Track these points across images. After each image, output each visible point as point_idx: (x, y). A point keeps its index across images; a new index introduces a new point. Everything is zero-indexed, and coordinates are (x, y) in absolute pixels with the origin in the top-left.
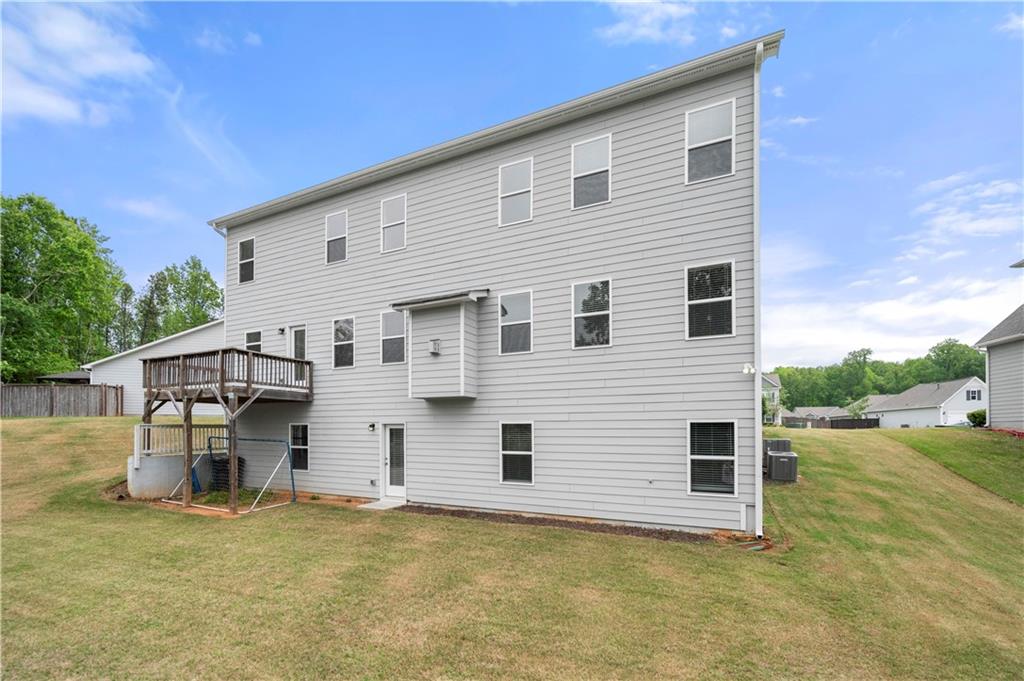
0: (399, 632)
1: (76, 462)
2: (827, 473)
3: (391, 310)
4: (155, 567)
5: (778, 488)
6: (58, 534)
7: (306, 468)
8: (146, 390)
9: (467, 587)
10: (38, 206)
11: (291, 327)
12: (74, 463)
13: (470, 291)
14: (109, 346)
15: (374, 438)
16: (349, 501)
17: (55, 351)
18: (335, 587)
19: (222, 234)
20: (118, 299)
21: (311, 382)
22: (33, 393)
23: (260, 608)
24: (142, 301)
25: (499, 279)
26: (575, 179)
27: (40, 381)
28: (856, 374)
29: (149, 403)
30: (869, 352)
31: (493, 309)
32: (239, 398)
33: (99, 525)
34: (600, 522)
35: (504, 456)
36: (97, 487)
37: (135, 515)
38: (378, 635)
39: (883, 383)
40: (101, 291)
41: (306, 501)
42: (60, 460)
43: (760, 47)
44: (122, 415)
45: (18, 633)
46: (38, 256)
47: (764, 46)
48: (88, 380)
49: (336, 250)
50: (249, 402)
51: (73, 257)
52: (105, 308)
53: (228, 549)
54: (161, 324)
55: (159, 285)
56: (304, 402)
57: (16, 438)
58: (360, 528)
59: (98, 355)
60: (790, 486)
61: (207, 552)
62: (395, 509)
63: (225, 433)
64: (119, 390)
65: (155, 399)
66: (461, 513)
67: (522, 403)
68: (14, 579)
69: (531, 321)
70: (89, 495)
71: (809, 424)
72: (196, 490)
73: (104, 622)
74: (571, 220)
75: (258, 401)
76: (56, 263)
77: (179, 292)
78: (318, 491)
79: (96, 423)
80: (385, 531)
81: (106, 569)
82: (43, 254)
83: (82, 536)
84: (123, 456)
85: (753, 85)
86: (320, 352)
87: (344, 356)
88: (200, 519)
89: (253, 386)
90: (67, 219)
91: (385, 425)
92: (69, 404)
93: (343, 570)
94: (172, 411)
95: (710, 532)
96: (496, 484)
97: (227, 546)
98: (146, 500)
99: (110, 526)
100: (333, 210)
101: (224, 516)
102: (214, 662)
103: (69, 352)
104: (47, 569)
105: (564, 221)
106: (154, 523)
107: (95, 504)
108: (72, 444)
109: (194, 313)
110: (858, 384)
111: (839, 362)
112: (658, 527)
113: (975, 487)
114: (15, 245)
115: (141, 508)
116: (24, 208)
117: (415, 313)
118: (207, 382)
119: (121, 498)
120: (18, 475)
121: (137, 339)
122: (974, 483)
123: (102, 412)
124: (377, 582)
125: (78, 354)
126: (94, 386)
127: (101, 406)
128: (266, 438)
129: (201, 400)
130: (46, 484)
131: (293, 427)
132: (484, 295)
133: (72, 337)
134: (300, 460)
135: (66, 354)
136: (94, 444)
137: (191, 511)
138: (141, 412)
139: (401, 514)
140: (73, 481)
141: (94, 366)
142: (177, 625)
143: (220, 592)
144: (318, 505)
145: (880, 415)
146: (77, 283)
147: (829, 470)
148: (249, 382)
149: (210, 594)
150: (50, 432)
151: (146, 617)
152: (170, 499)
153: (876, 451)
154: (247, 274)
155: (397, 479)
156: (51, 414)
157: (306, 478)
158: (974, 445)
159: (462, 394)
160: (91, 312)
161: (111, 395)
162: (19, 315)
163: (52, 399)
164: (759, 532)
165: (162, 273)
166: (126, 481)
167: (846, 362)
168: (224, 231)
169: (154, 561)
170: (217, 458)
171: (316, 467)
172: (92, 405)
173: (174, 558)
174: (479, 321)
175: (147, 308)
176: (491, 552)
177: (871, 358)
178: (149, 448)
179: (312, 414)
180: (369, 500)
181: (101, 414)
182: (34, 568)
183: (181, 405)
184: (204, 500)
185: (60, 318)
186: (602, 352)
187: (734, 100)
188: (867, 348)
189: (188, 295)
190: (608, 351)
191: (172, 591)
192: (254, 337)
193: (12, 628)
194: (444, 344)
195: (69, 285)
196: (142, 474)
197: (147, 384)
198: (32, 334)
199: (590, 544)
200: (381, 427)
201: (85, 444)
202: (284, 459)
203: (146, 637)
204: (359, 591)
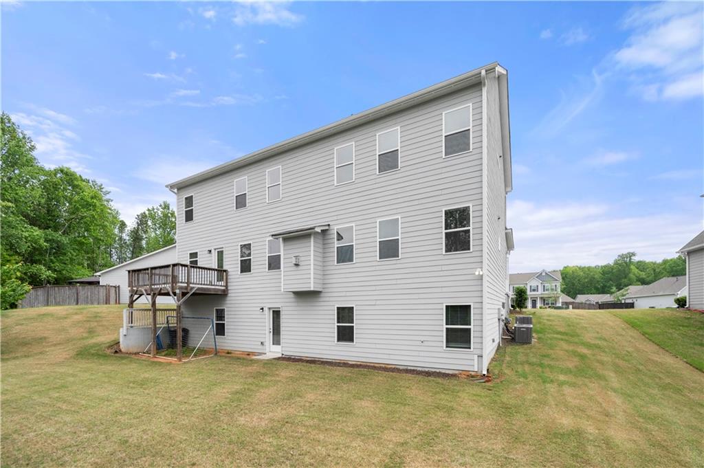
0: (254, 419)
1: (91, 332)
2: (556, 338)
3: (271, 238)
4: (131, 388)
5: (517, 347)
6: (80, 371)
7: (224, 335)
8: (130, 288)
9: (299, 399)
10: (66, 174)
11: (215, 249)
12: (90, 332)
13: (315, 227)
14: (112, 260)
15: (263, 317)
16: (248, 355)
17: (79, 264)
18: (226, 398)
19: (174, 192)
20: (116, 231)
21: (227, 282)
22: (66, 291)
23: (183, 407)
24: (132, 232)
25: (335, 218)
26: (379, 155)
27: (70, 283)
28: (624, 270)
29: (132, 296)
30: (634, 254)
31: (332, 236)
32: (183, 293)
33: (103, 366)
34: (393, 366)
35: (338, 326)
36: (103, 345)
37: (124, 361)
38: (242, 420)
39: (644, 277)
40: (106, 226)
41: (223, 354)
42: (82, 330)
43: (483, 72)
44: (119, 303)
45: (60, 415)
46: (67, 204)
47: (486, 71)
48: (99, 282)
49: (241, 201)
50: (189, 295)
51: (88, 205)
52: (108, 236)
53: (173, 379)
54: (144, 246)
55: (142, 220)
56: (223, 295)
57: (57, 318)
58: (249, 369)
59: (105, 266)
60: (525, 346)
61: (161, 381)
62: (274, 359)
63: (174, 314)
64: (117, 288)
65: (135, 294)
66: (312, 362)
67: (348, 294)
68: (58, 392)
69: (354, 244)
70: (98, 350)
71: (571, 306)
72: (159, 348)
73: (103, 412)
74: (378, 181)
75: (194, 294)
76: (77, 209)
77: (155, 225)
78: (231, 349)
79: (103, 308)
80: (263, 371)
81: (105, 388)
82: (70, 204)
83: (93, 372)
84: (117, 327)
85: (482, 95)
86: (232, 264)
87: (246, 267)
88: (160, 364)
89: (191, 285)
90: (84, 181)
91: (270, 308)
92: (87, 297)
93: (233, 390)
94: (144, 301)
95: (457, 372)
96: (333, 344)
97: (172, 378)
98: (130, 353)
99: (109, 367)
100: (239, 177)
101: (173, 362)
102: (156, 430)
103: (88, 264)
104: (75, 388)
105: (373, 182)
106: (134, 366)
107: (102, 355)
108: (88, 321)
109: (165, 238)
110: (625, 277)
111: (611, 262)
112: (427, 370)
113: (657, 347)
114: (53, 199)
115: (128, 357)
116: (59, 175)
117: (285, 240)
118: (164, 284)
119: (116, 352)
120: (58, 339)
121: (130, 256)
122: (658, 345)
123: (107, 302)
124: (250, 396)
125: (93, 267)
126: (102, 286)
127: (106, 297)
128: (199, 317)
129: (161, 294)
130: (74, 344)
131: (216, 310)
132: (327, 228)
133: (89, 255)
134: (220, 330)
135: (86, 265)
136: (101, 321)
137: (156, 360)
138: (127, 301)
139: (276, 362)
140: (90, 342)
141: (102, 274)
142: (140, 414)
143: (164, 399)
144: (230, 357)
145: (635, 300)
146: (91, 222)
147: (559, 336)
148: (188, 283)
149: (159, 400)
150: (76, 314)
151: (124, 410)
152: (144, 353)
153: (599, 324)
154: (189, 216)
155: (276, 341)
156: (77, 304)
157: (223, 341)
158: (671, 320)
159: (312, 289)
160: (100, 240)
161: (113, 291)
162: (58, 242)
163: (77, 294)
164: (485, 372)
165: (144, 213)
166: (119, 342)
167: (616, 263)
168: (176, 190)
169: (131, 385)
170: (172, 329)
171: (229, 334)
172: (101, 298)
173: (142, 384)
174: (324, 244)
175: (135, 236)
176: (321, 382)
177: (636, 259)
178: (132, 323)
179: (228, 302)
180: (260, 354)
181: (106, 303)
182: (68, 387)
183: (149, 297)
184: (163, 354)
185: (81, 244)
186: (394, 262)
187: (471, 104)
188: (632, 251)
189: (161, 226)
190: (398, 262)
191: (139, 399)
192: (194, 255)
193: (58, 414)
194: (302, 259)
195: (86, 223)
196: (128, 338)
197: (130, 285)
198: (65, 254)
199: (380, 378)
200: (267, 309)
201: (97, 321)
202: (210, 329)
203: (124, 419)
204: (239, 400)
